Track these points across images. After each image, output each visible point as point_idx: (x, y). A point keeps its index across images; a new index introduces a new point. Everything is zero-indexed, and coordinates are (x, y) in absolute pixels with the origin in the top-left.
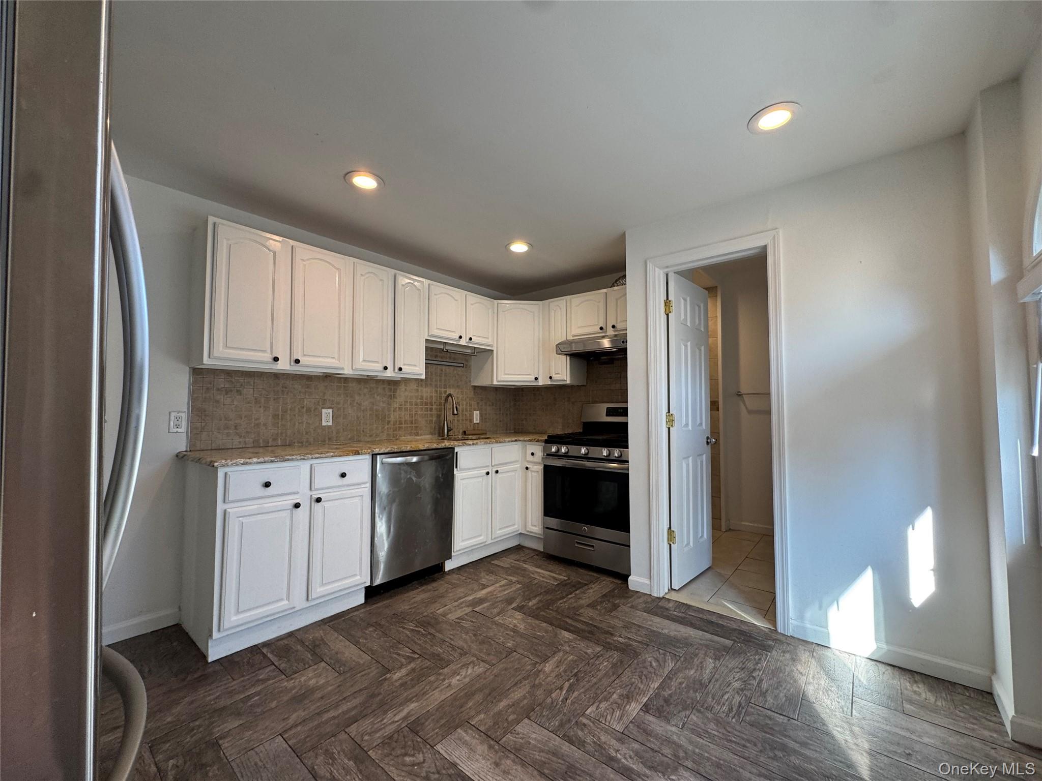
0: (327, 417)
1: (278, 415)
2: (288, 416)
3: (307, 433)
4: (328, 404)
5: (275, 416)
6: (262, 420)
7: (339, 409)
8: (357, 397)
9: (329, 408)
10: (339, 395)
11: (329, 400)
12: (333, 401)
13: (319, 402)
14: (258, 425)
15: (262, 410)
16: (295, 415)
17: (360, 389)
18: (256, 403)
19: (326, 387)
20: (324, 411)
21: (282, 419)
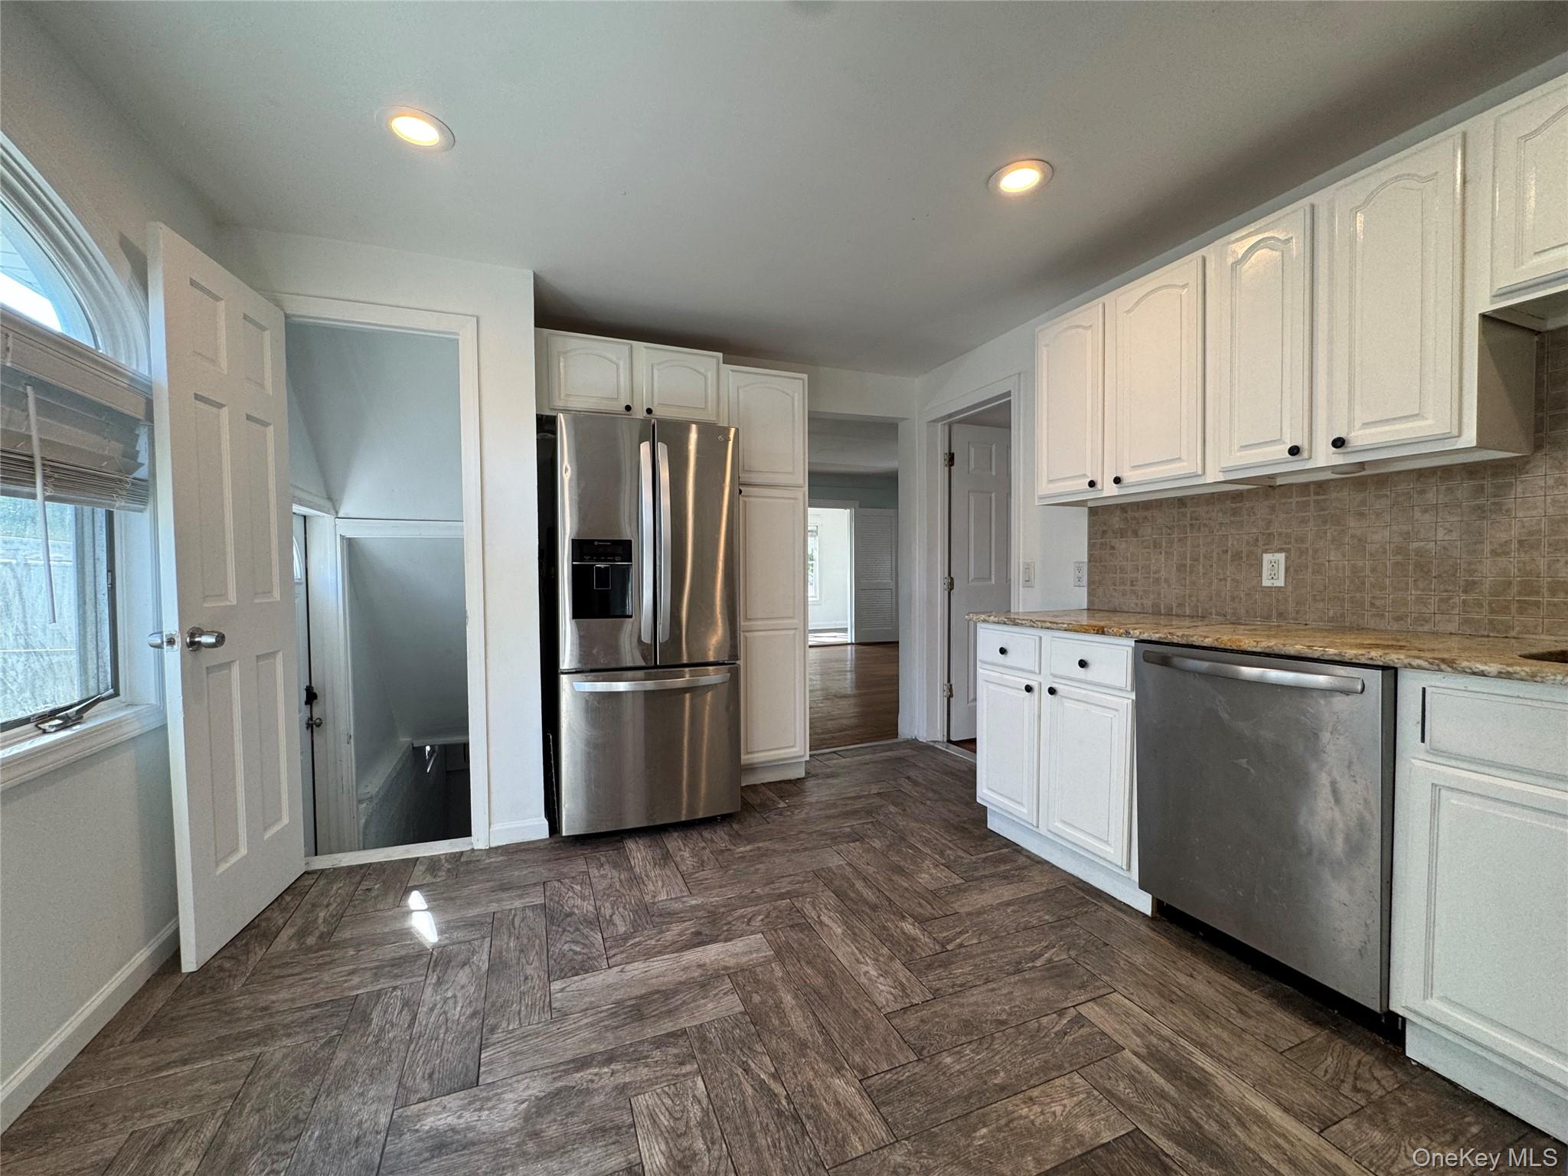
0: (1274, 569)
1: (1185, 566)
2: (1201, 567)
3: (1233, 599)
4: (1276, 543)
5: (1181, 567)
6: (1163, 574)
7: (1302, 552)
8: (1352, 523)
9: (1280, 550)
10: (1304, 521)
11: (1280, 534)
12: (1288, 536)
13: (1257, 540)
14: (1157, 581)
15: (1162, 558)
16: (1211, 566)
17: (1363, 503)
18: (1155, 547)
19: (1273, 509)
20: (1267, 557)
21: (1191, 573)
